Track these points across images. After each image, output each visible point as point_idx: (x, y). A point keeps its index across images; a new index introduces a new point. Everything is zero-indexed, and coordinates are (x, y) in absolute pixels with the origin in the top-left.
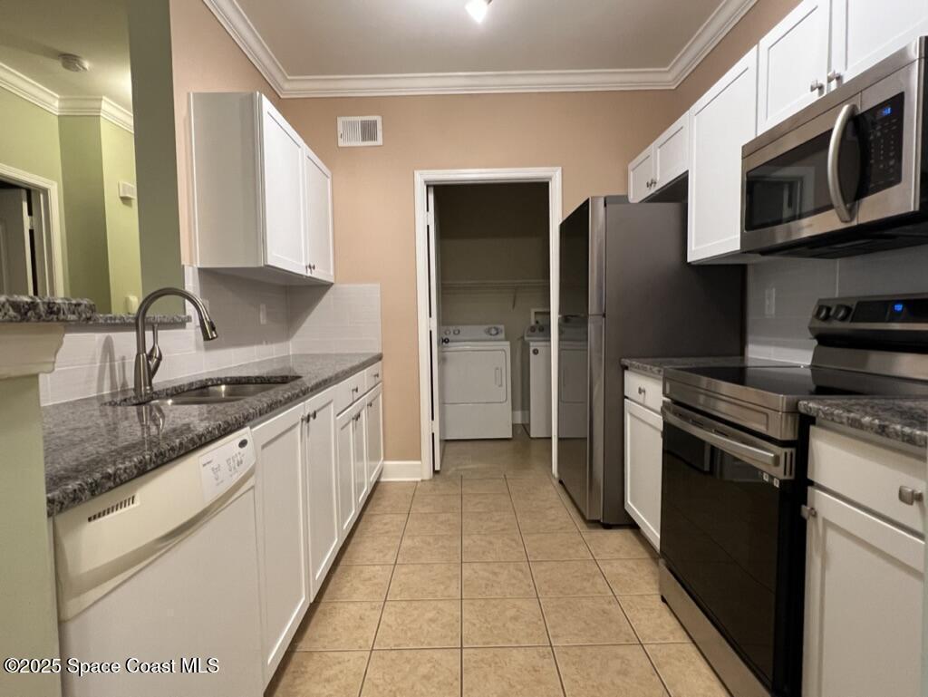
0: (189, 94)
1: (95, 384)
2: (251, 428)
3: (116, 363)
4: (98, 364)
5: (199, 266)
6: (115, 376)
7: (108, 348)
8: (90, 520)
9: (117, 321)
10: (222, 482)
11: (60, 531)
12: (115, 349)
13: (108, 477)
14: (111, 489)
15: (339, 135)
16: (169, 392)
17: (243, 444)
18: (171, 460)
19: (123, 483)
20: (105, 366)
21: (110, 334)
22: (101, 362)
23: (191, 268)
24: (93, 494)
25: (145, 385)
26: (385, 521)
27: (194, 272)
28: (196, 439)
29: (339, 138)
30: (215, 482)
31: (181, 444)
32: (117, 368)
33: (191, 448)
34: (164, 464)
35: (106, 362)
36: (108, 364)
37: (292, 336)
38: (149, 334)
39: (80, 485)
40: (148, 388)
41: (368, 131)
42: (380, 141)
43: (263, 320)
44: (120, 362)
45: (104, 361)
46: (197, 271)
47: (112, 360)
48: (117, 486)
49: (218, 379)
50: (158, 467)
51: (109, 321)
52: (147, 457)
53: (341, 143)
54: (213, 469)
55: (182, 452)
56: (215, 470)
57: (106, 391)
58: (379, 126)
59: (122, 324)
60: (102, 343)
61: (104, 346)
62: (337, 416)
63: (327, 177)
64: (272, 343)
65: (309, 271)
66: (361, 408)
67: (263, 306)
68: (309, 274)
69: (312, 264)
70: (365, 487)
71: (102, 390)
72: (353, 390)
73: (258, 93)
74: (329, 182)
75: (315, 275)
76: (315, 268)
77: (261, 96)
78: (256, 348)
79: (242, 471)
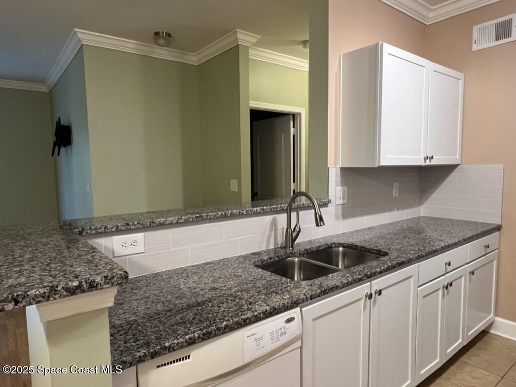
0: (340, 56)
1: (265, 244)
3: (278, 232)
4: (267, 233)
5: (340, 166)
6: (277, 239)
7: (274, 224)
8: (158, 367)
9: (278, 209)
10: (263, 347)
12: (278, 224)
13: (165, 348)
15: (474, 41)
16: (301, 252)
17: (290, 320)
20: (271, 234)
21: (276, 216)
22: (269, 232)
23: (335, 169)
24: (152, 358)
25: (289, 247)
27: (336, 171)
28: (241, 321)
29: (474, 44)
30: (257, 347)
31: (227, 325)
32: (279, 233)
35: (272, 231)
36: (273, 232)
37: (424, 203)
38: (294, 214)
39: (145, 353)
40: (291, 249)
41: (502, 30)
42: (514, 37)
43: (395, 193)
44: (281, 231)
45: (271, 231)
46: (339, 169)
47: (276, 230)
49: (339, 244)
51: (273, 210)
52: (196, 335)
53: (475, 47)
54: (255, 339)
56: (259, 339)
57: (272, 247)
58: (514, 23)
59: (281, 210)
60: (270, 221)
61: (272, 223)
62: (419, 287)
63: (459, 79)
64: (403, 209)
65: (428, 161)
66: (458, 277)
67: (396, 184)
68: (428, 163)
69: (430, 155)
70: (458, 340)
71: (269, 246)
72: (446, 264)
73: (380, 43)
74: (461, 82)
75: (434, 162)
76: (434, 157)
77: (382, 44)
78: (387, 214)
79: (284, 340)
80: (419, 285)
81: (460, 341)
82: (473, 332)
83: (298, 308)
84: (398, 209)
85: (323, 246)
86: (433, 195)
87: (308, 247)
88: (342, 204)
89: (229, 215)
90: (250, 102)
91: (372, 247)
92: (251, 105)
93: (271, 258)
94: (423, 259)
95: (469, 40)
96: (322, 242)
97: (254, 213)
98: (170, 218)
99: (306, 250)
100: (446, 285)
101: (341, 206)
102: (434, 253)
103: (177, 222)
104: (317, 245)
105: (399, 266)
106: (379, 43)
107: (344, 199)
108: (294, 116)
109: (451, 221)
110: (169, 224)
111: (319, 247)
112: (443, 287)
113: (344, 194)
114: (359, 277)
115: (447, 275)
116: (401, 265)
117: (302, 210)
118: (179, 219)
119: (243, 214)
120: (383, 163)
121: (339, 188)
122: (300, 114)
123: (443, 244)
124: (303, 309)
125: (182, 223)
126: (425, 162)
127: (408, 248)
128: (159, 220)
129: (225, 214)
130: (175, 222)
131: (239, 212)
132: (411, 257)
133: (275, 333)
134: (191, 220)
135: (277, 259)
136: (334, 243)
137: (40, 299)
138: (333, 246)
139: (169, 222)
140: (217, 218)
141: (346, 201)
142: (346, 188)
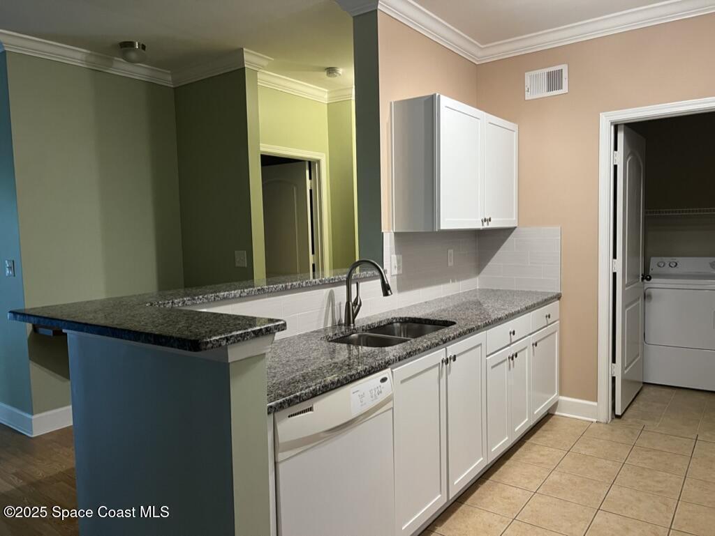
0: (391, 103)
1: (322, 321)
2: (392, 369)
3: (336, 307)
4: (325, 309)
5: (394, 231)
6: (335, 315)
7: (331, 297)
8: (289, 417)
9: (336, 281)
10: (365, 404)
11: (277, 420)
12: (336, 298)
13: (297, 397)
14: (298, 403)
15: (526, 89)
16: (364, 328)
17: (384, 380)
18: (332, 389)
19: (304, 400)
20: (329, 310)
21: (334, 289)
23: (389, 234)
24: (289, 405)
26: (542, 453)
28: (349, 378)
29: (526, 93)
30: (361, 404)
31: (338, 380)
32: (336, 310)
33: (345, 383)
34: (327, 391)
36: (331, 307)
37: (480, 272)
38: (354, 286)
39: (283, 401)
41: (554, 81)
42: (565, 89)
43: (450, 262)
45: (328, 306)
46: (393, 234)
47: (333, 305)
48: (301, 402)
50: (323, 393)
52: (318, 388)
53: (528, 96)
54: (359, 396)
55: (339, 385)
56: (362, 396)
57: (329, 325)
58: (565, 74)
59: (339, 282)
60: (328, 295)
61: (329, 297)
62: (487, 356)
63: (514, 131)
64: (459, 280)
65: (485, 224)
66: (522, 348)
67: (451, 251)
68: (486, 226)
69: (488, 218)
70: (525, 418)
71: (327, 324)
72: (510, 333)
73: (437, 95)
74: (515, 134)
75: (491, 225)
76: (492, 219)
77: (439, 96)
78: (442, 286)
79: (381, 398)
80: (488, 354)
81: (527, 420)
82: (540, 411)
83: (390, 369)
84: (453, 281)
85: (384, 321)
86: (489, 264)
87: (370, 323)
88: (398, 275)
89: (289, 287)
90: (261, 144)
91: (437, 318)
92: (262, 149)
93: (336, 335)
94: (489, 327)
95: (522, 90)
96: (383, 318)
97: (313, 286)
98: (233, 292)
99: (369, 326)
100: (511, 356)
101: (396, 277)
102: (499, 321)
103: (240, 296)
104: (378, 320)
105: (470, 332)
106: (435, 94)
107: (398, 269)
108: (312, 164)
109: (511, 291)
110: (233, 298)
111: (381, 322)
112: (509, 358)
113: (398, 262)
114: (437, 341)
115: (512, 345)
116: (471, 331)
117: (362, 282)
118: (241, 292)
119: (302, 287)
120: (442, 227)
121: (394, 256)
122: (319, 161)
123: (507, 313)
124: (394, 370)
125: (245, 297)
126: (483, 225)
127: (474, 317)
128: (222, 294)
129: (286, 286)
130: (238, 295)
131: (299, 284)
132: (479, 324)
133: (374, 391)
134: (253, 292)
135: (341, 336)
136: (394, 318)
137: (240, 338)
138: (394, 321)
139: (233, 295)
140: (278, 291)
141: (401, 272)
142: (401, 256)
